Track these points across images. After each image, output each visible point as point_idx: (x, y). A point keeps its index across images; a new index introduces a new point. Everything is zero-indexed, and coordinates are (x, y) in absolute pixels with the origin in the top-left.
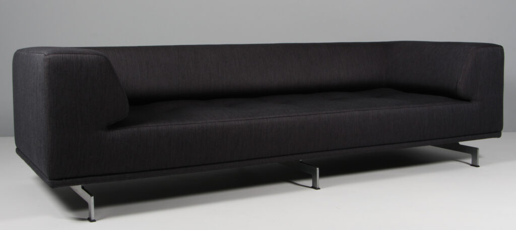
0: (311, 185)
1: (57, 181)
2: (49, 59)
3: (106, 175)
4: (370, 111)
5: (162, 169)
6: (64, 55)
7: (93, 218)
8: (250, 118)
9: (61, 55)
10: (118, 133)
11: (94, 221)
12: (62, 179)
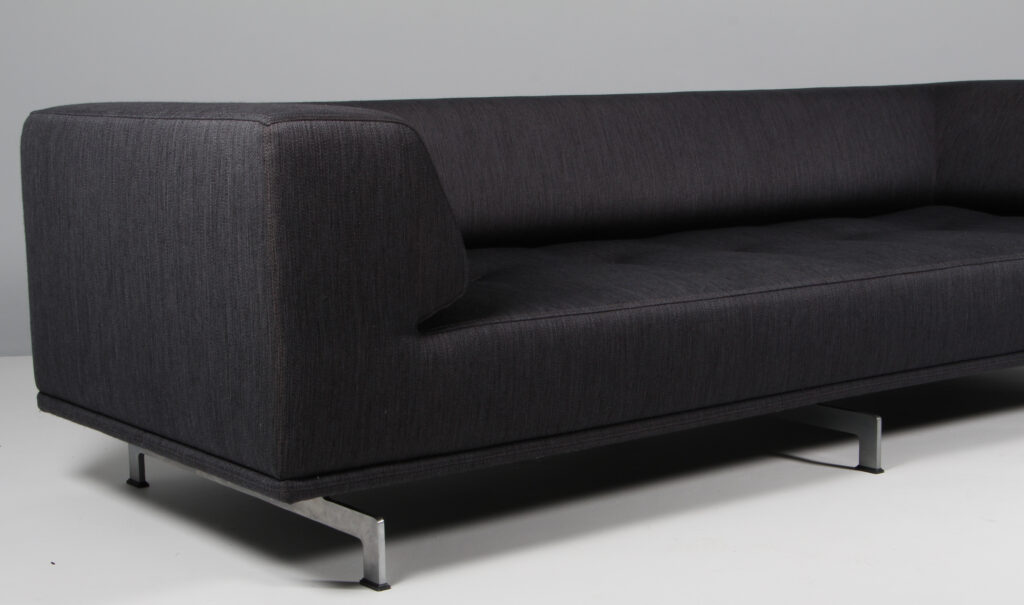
0: (856, 463)
1: (301, 483)
2: (279, 135)
3: (418, 459)
4: (995, 265)
5: (546, 437)
6: (314, 123)
7: (382, 579)
8: (740, 292)
9: (308, 123)
10: (446, 342)
11: (386, 587)
12: (312, 476)
